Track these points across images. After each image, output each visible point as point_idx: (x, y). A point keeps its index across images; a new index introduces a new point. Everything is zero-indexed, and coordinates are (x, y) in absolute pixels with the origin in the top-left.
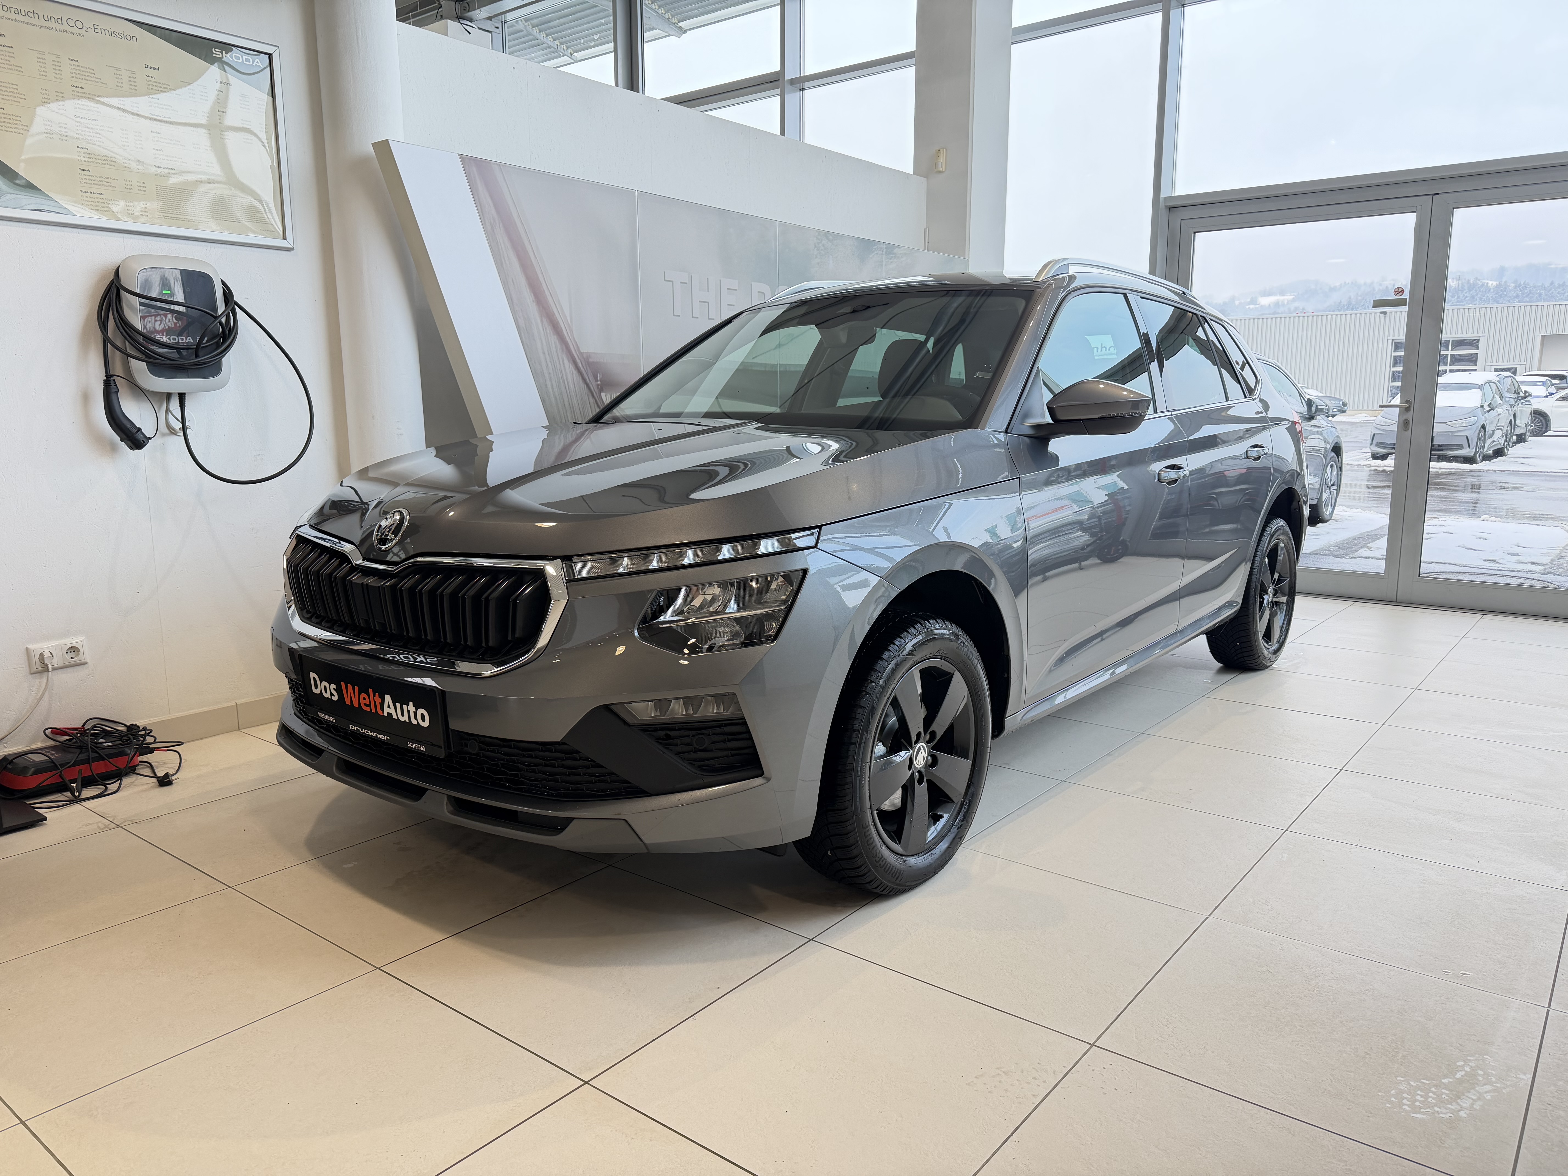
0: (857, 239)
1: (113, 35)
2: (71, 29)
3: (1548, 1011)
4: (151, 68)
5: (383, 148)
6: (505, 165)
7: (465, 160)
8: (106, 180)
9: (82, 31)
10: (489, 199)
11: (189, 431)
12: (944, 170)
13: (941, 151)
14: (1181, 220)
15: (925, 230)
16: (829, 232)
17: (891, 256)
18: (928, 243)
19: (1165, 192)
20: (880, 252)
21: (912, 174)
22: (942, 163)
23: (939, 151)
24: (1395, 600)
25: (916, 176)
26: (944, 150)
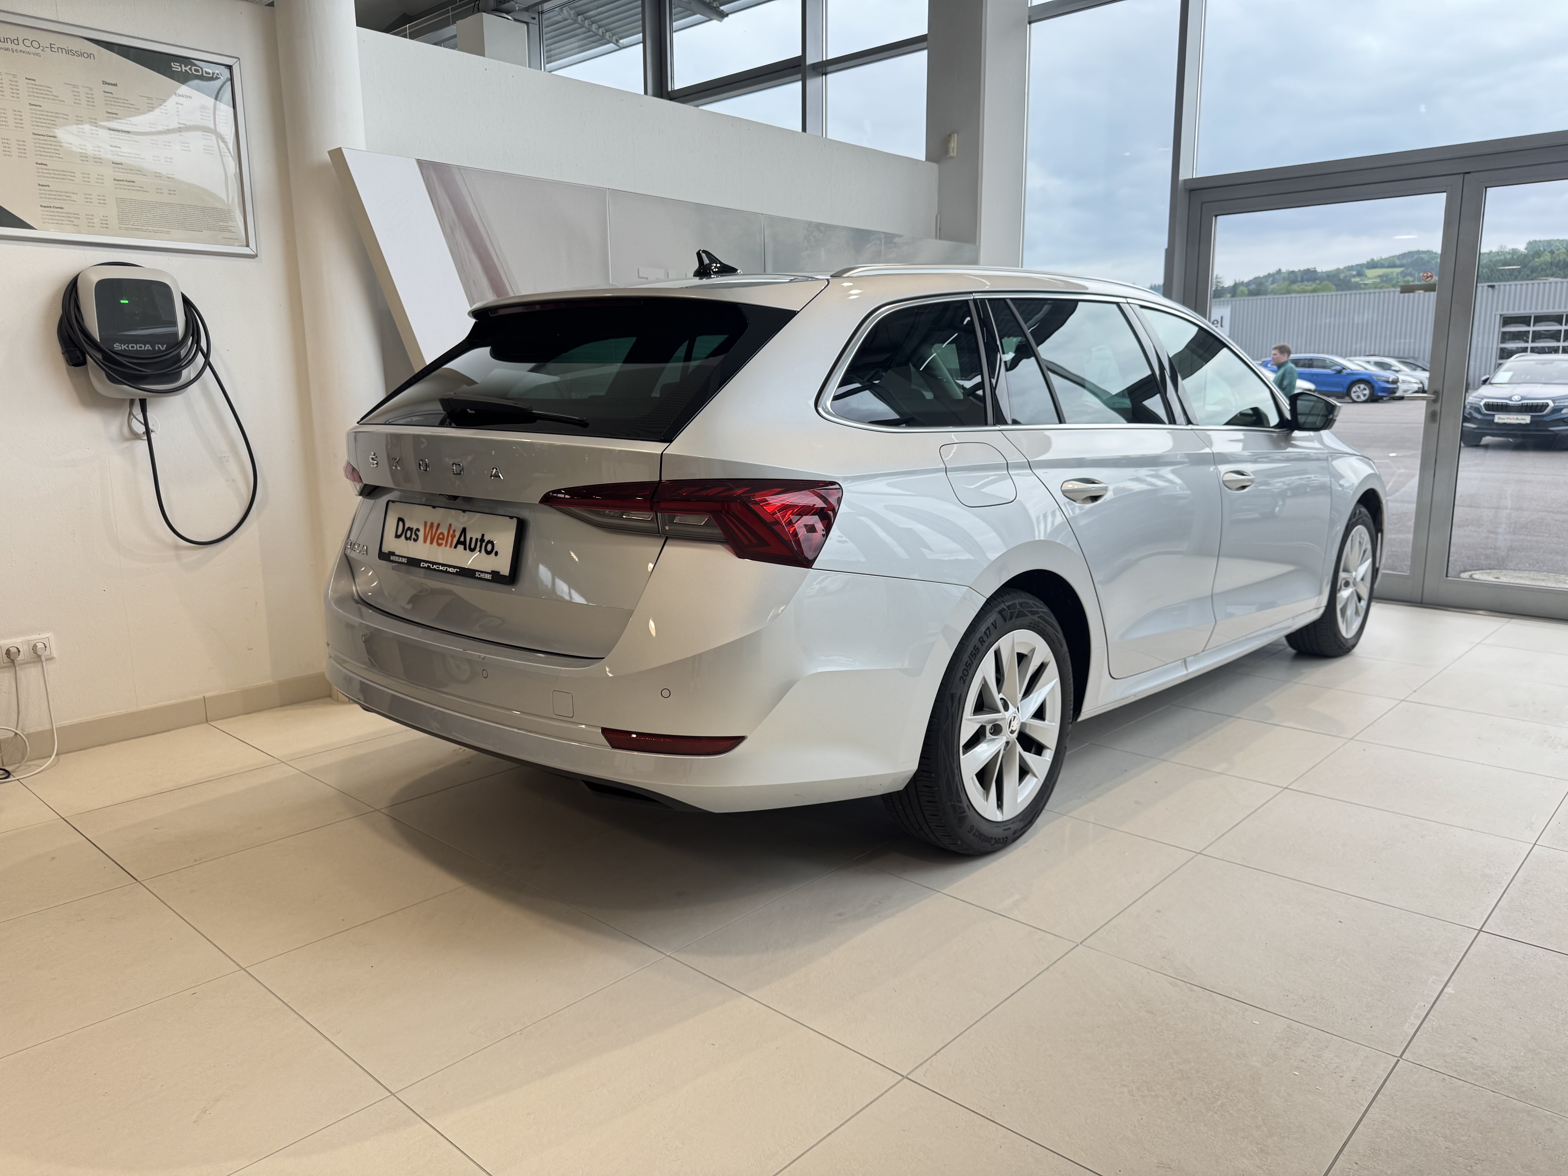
0: (852, 229)
1: (70, 53)
2: (27, 49)
3: (1398, 1061)
4: (109, 84)
5: (337, 155)
6: (465, 168)
7: (422, 164)
8: (65, 194)
9: (39, 51)
10: (448, 202)
11: (153, 435)
12: (955, 155)
13: (952, 135)
14: (1202, 203)
15: (937, 217)
16: (820, 224)
17: (891, 245)
18: (940, 229)
19: (1185, 174)
20: (878, 242)
21: (924, 159)
22: (953, 148)
23: (950, 135)
24: (1420, 601)
25: (927, 162)
26: (956, 135)
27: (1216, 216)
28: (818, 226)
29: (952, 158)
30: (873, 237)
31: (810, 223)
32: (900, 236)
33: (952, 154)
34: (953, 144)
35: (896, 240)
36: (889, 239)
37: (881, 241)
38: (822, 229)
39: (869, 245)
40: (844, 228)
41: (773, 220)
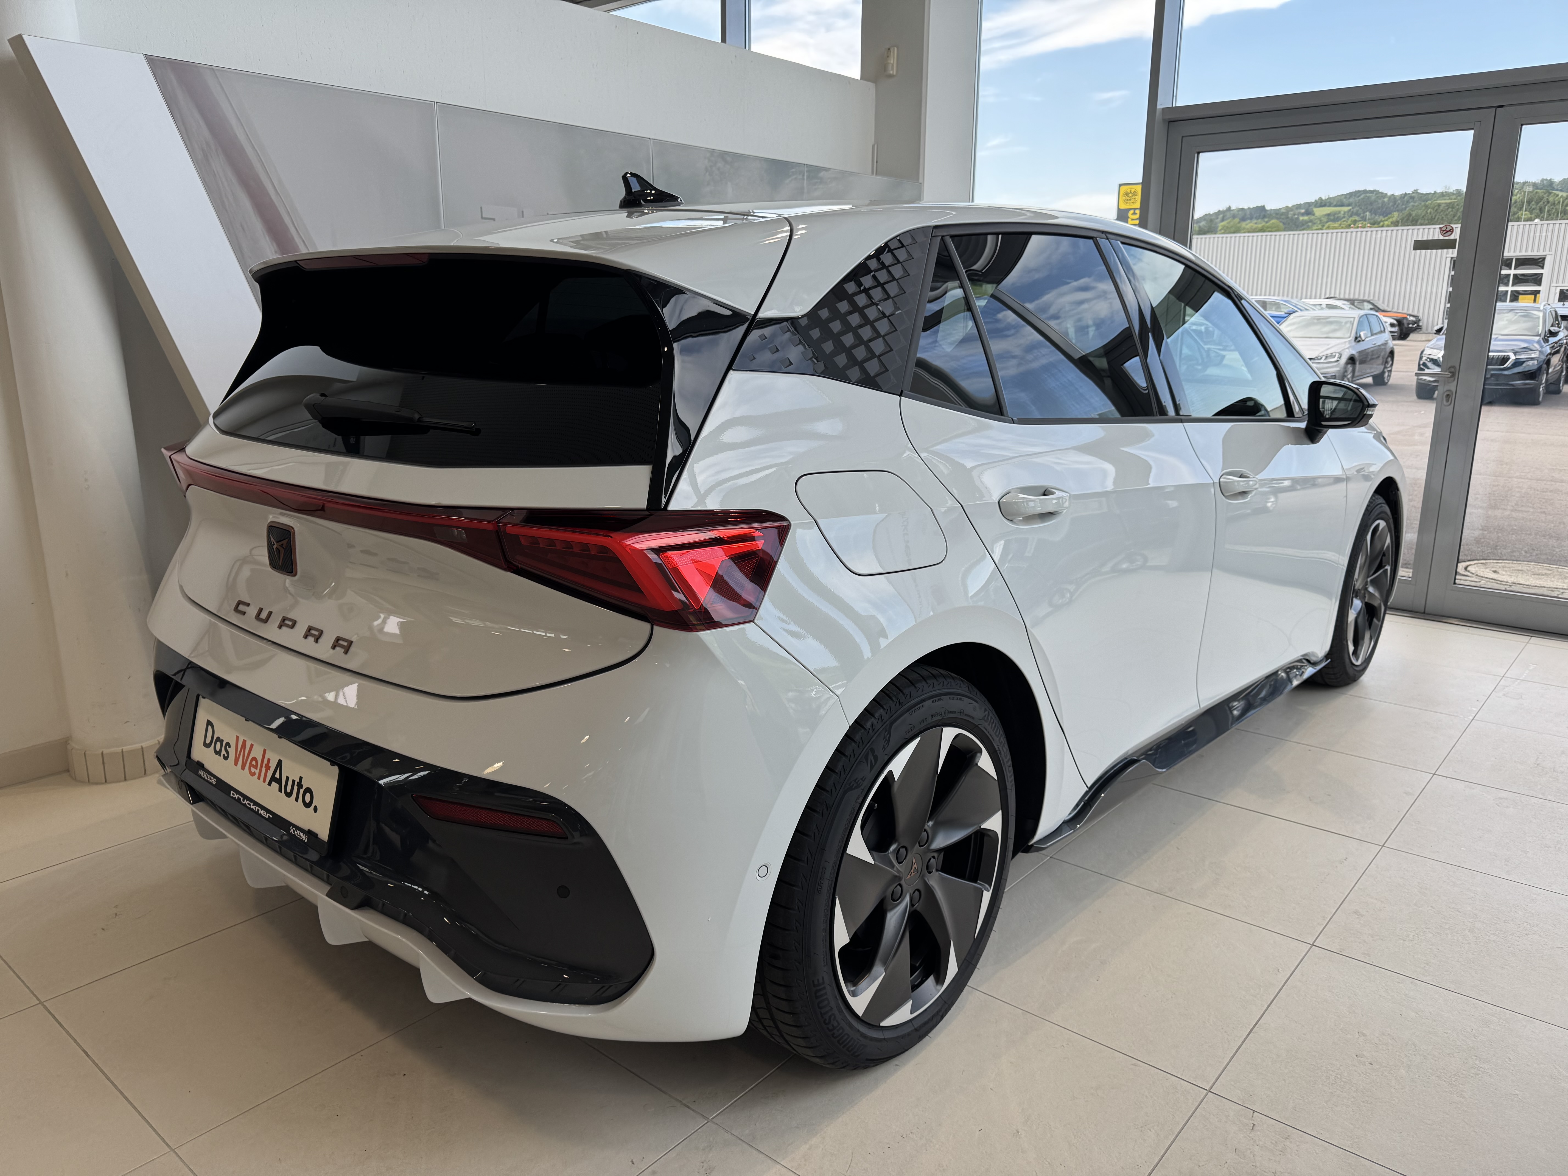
0: (766, 160)
5: (17, 45)
7: (154, 62)
12: (895, 73)
13: (892, 49)
14: (1183, 137)
15: (873, 146)
16: (726, 153)
17: (816, 180)
18: (877, 162)
19: (1163, 103)
20: (801, 177)
21: (859, 77)
22: (893, 65)
23: (889, 49)
24: (1423, 611)
25: (862, 81)
26: (896, 48)
27: (1198, 153)
28: (723, 155)
29: (891, 76)
30: (794, 170)
31: (713, 151)
32: (826, 169)
33: (891, 72)
34: (893, 61)
35: (822, 174)
36: (814, 172)
37: (803, 175)
38: (729, 159)
39: (787, 181)
40: (757, 158)
41: (663, 146)
